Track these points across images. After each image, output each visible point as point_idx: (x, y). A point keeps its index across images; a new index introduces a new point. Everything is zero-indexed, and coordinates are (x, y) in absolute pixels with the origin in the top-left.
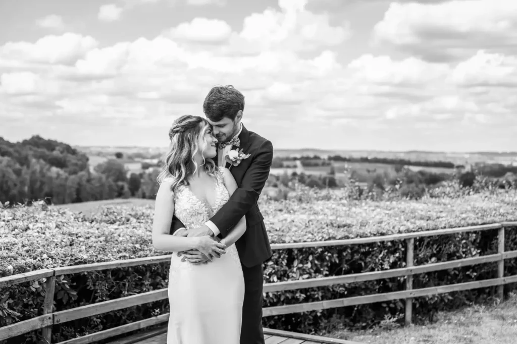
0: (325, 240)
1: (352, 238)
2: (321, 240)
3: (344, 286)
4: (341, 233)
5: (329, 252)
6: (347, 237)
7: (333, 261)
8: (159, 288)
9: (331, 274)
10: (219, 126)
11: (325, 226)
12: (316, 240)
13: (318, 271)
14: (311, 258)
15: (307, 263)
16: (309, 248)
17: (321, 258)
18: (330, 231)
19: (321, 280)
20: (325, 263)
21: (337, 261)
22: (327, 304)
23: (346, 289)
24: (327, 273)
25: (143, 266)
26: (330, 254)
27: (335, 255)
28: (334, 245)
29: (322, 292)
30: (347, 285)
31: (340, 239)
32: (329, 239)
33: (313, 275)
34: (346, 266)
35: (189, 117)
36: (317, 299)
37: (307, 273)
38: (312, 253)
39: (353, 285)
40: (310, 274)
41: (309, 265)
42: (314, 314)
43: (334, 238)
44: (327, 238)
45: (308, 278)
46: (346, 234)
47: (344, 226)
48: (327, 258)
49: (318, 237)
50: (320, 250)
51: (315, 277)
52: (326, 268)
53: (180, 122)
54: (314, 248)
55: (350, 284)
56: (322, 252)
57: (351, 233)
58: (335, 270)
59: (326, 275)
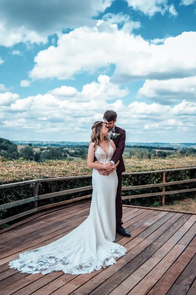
0: (132, 172)
1: (142, 171)
2: (131, 172)
3: (139, 190)
4: (138, 170)
5: (133, 177)
6: (140, 171)
7: (135, 180)
8: (73, 189)
9: (134, 185)
10: (109, 124)
11: (131, 167)
12: (129, 172)
13: (130, 184)
14: (127, 179)
15: (126, 181)
16: (127, 175)
17: (131, 179)
18: (134, 169)
19: (130, 187)
20: (132, 181)
21: (137, 180)
22: (133, 197)
23: (140, 191)
24: (133, 185)
25: (67, 180)
26: (134, 178)
27: (136, 178)
28: (136, 174)
29: (131, 192)
30: (140, 190)
31: (138, 172)
32: (134, 172)
33: (128, 185)
34: (140, 182)
35: (98, 122)
36: (129, 195)
37: (126, 185)
38: (128, 177)
39: (142, 190)
40: (127, 185)
41: (127, 182)
42: (128, 201)
43: (136, 171)
44: (133, 171)
45: (126, 187)
46: (140, 170)
47: (139, 167)
48: (133, 179)
49: (130, 171)
50: (130, 176)
51: (128, 186)
52: (132, 183)
53: (95, 124)
54: (128, 175)
55: (141, 189)
56: (131, 177)
57: (142, 170)
58: (135, 184)
59: (132, 186)
